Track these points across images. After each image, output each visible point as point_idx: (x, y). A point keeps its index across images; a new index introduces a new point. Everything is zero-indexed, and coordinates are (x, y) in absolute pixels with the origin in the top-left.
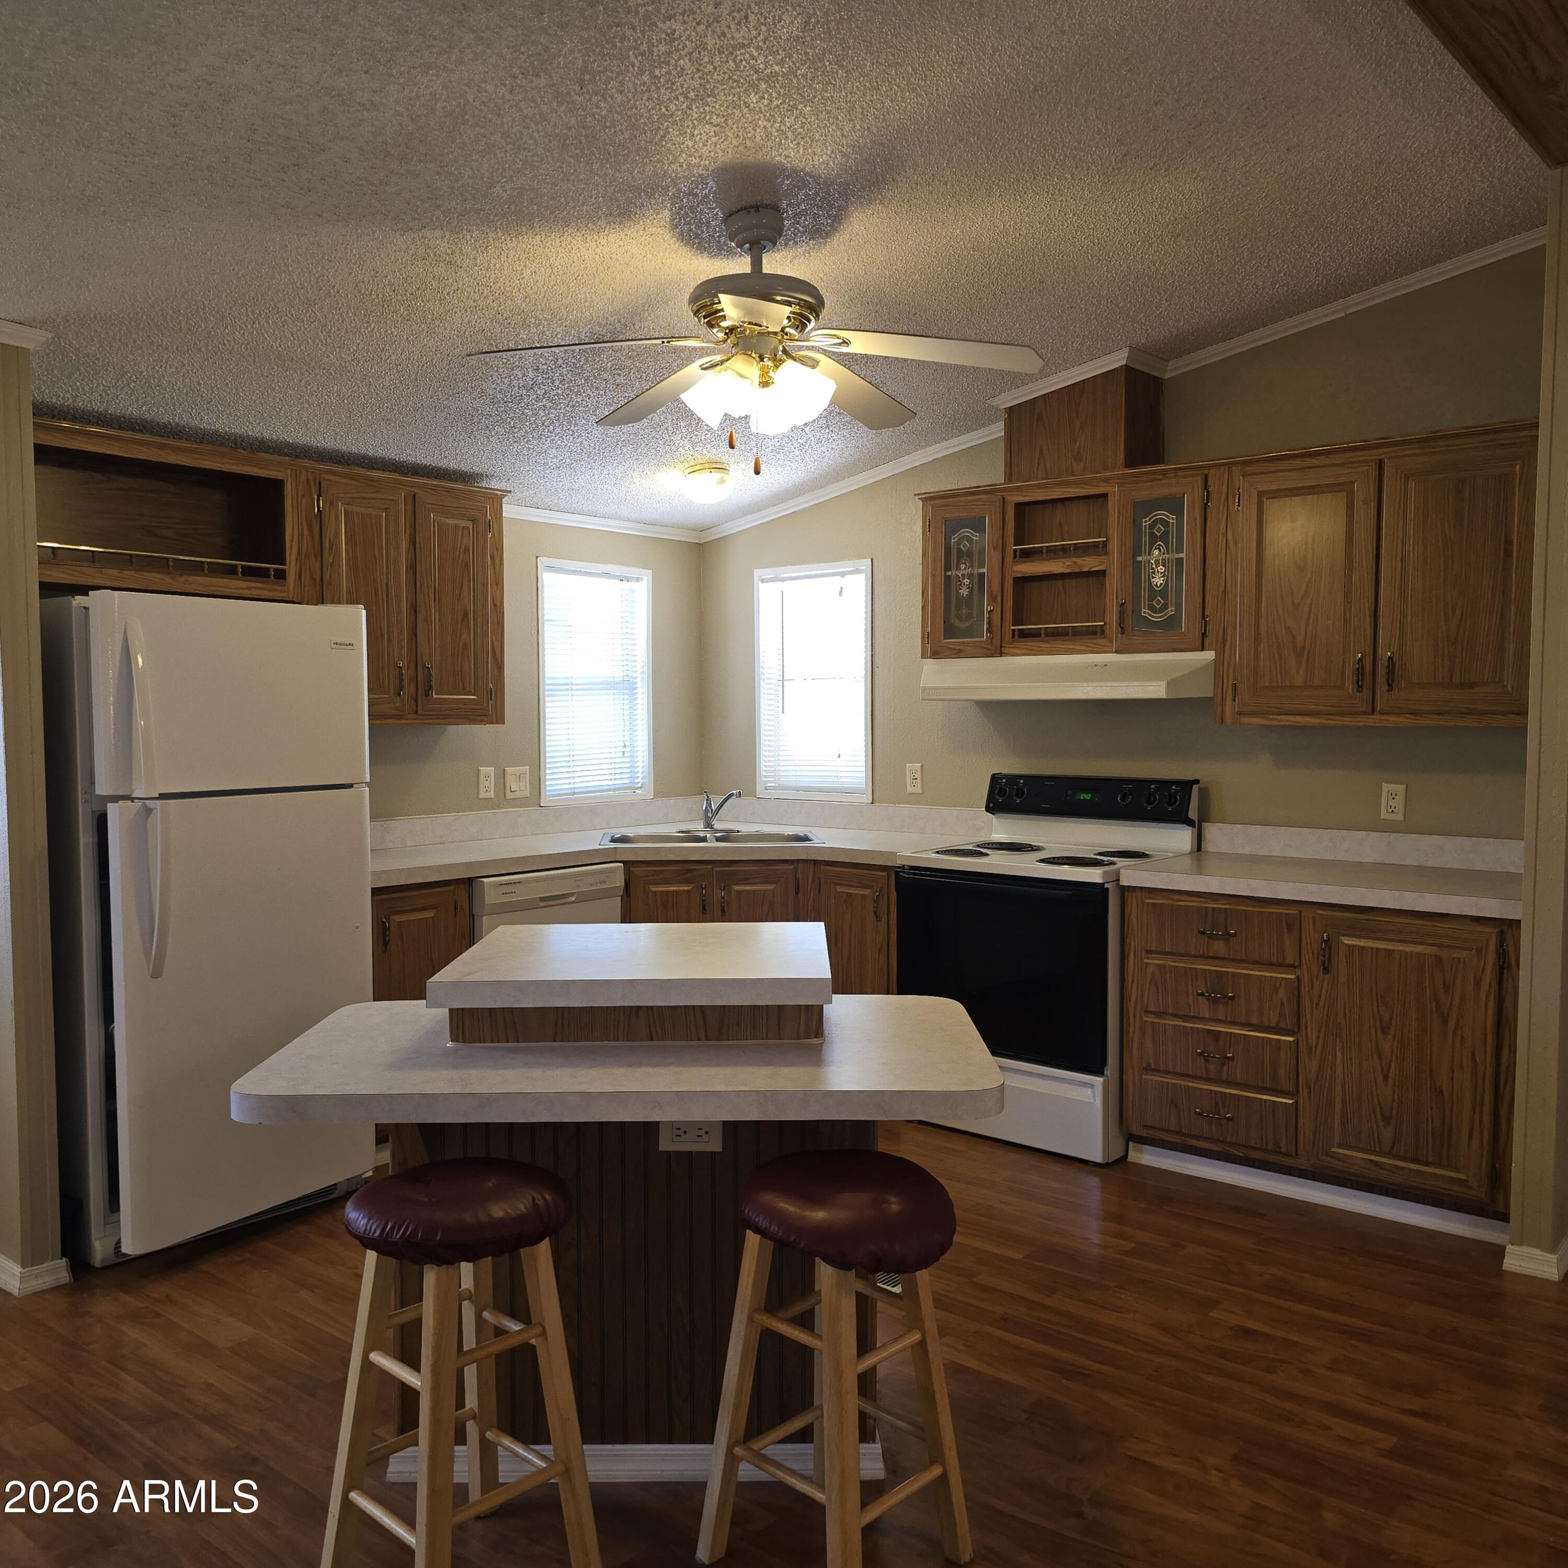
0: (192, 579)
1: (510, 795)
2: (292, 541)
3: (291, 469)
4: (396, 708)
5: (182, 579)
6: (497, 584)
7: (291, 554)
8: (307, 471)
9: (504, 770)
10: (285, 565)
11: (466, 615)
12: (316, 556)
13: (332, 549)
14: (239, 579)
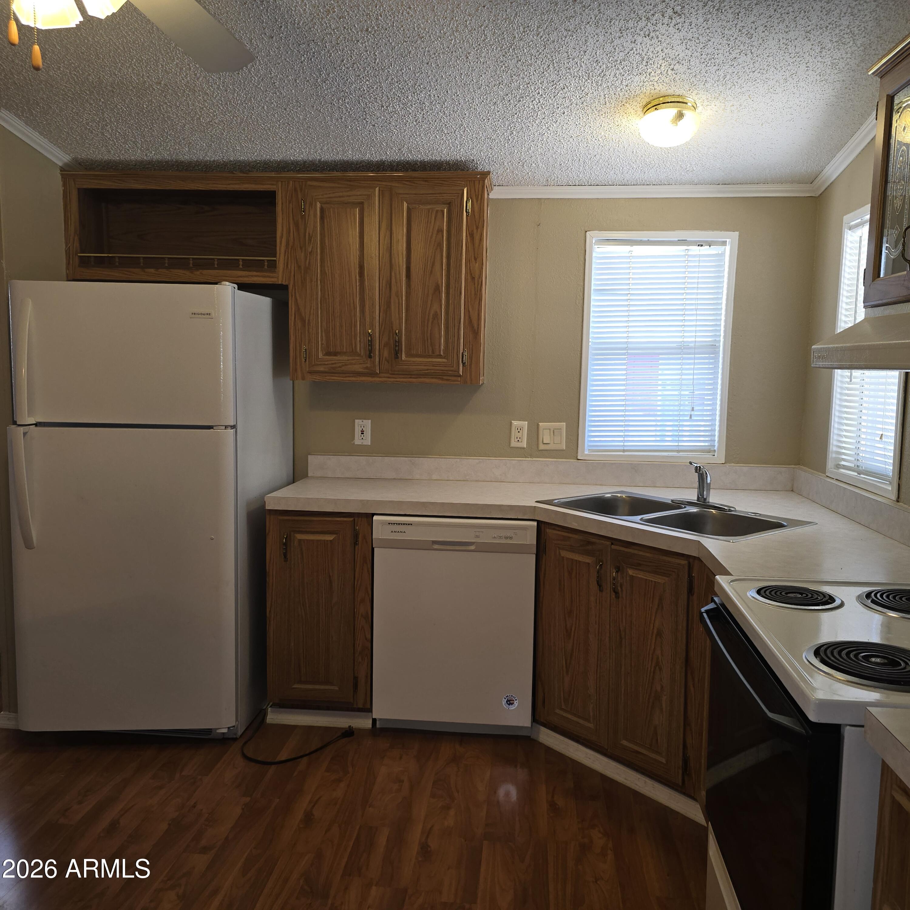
0: (205, 272)
1: (542, 447)
2: (282, 237)
3: (282, 182)
4: (367, 368)
5: (198, 273)
6: (475, 259)
7: (281, 248)
8: (295, 181)
9: (538, 425)
10: (276, 257)
11: (437, 289)
12: (301, 248)
13: (311, 241)
14: (241, 270)
